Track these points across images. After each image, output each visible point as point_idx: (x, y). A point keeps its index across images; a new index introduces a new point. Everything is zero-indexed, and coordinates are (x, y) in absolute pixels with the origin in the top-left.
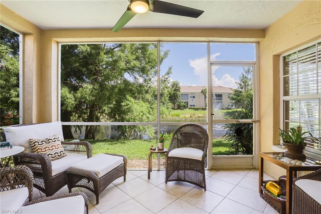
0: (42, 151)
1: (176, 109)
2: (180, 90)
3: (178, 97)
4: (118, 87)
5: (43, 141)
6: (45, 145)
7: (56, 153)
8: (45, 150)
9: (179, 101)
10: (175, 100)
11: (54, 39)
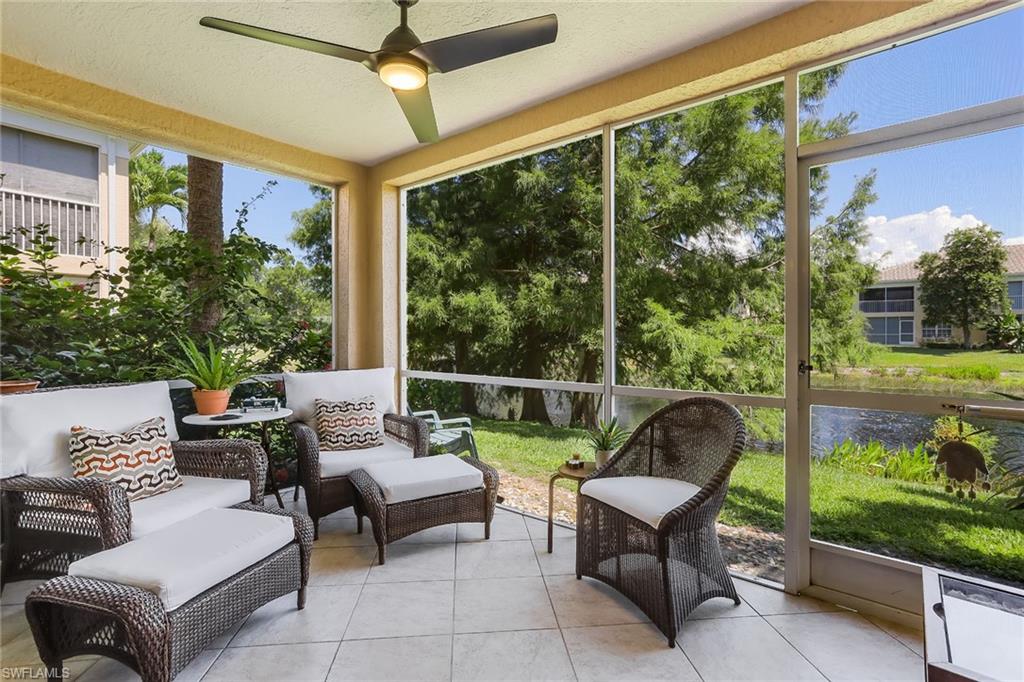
0: (329, 426)
1: (975, 349)
2: (1004, 264)
3: (987, 298)
4: (631, 276)
5: (336, 406)
6: (337, 413)
7: (368, 433)
8: (334, 425)
9: (997, 312)
10: (969, 310)
11: (387, 182)
